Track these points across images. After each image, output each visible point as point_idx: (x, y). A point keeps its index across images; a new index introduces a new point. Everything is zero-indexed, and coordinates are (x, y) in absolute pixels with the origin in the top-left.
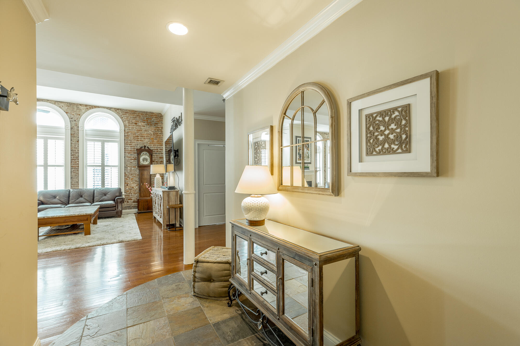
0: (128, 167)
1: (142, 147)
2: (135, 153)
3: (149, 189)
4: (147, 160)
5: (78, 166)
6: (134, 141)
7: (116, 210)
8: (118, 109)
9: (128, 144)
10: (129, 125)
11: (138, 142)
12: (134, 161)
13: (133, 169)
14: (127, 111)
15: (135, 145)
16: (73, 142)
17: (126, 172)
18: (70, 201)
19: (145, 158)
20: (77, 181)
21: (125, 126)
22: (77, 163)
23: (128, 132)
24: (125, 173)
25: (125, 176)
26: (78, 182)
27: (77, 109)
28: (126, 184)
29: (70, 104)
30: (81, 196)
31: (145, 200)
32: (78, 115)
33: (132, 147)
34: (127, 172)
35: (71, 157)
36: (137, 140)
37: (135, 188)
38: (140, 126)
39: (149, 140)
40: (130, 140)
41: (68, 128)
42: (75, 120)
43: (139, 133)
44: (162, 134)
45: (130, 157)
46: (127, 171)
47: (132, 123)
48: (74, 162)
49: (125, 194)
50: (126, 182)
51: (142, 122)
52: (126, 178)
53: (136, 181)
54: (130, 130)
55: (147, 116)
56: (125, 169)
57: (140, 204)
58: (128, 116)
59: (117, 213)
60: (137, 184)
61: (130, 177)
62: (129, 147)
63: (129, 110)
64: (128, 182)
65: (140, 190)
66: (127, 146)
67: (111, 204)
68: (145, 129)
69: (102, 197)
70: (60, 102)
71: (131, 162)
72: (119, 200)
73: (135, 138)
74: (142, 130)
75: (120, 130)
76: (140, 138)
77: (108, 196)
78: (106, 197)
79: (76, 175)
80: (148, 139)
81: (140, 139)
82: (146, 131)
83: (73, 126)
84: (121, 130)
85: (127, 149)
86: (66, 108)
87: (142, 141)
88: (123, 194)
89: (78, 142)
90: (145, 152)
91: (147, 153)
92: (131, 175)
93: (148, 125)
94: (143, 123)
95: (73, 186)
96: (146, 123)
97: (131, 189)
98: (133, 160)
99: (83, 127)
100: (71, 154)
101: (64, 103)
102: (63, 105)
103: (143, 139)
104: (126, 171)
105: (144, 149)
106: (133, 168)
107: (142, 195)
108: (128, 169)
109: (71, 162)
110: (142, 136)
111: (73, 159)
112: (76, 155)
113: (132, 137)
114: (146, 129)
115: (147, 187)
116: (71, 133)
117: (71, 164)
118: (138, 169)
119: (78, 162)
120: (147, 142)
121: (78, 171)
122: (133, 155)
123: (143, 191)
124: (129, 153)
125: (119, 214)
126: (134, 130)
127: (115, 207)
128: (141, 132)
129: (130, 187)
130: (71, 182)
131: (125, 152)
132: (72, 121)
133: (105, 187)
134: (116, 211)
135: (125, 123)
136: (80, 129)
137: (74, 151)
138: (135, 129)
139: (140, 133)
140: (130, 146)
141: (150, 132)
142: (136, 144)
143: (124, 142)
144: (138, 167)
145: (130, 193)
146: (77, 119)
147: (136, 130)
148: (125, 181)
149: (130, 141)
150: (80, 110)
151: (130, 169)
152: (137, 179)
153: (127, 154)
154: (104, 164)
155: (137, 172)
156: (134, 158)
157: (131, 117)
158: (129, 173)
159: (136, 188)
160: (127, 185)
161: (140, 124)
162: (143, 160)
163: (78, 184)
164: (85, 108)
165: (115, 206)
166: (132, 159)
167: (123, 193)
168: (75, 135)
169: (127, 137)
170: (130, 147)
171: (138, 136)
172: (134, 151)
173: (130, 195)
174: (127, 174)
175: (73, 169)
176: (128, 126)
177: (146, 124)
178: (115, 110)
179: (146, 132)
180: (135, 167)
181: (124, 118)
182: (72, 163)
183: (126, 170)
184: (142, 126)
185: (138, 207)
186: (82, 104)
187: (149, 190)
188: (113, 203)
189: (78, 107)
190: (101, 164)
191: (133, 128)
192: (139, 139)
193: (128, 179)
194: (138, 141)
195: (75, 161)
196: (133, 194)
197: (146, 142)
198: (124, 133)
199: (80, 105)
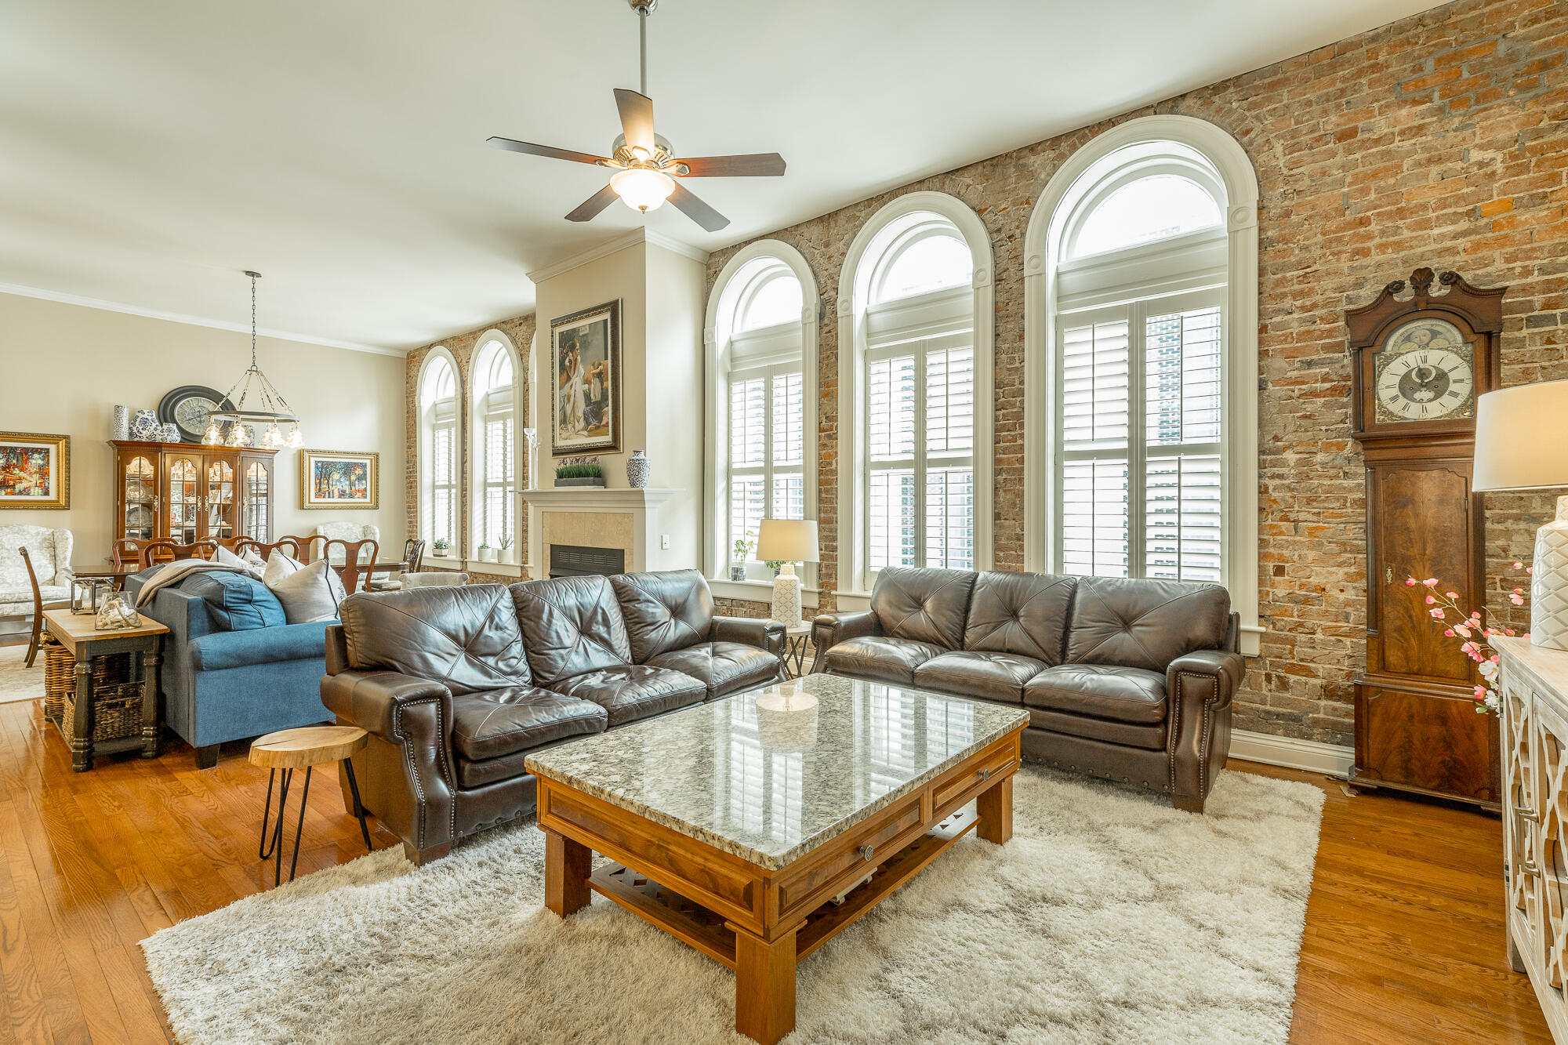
0: (1285, 449)
1: (1398, 286)
2: (1337, 347)
3: (1462, 630)
4: (1439, 383)
5: (1021, 461)
6: (1332, 267)
7: (1164, 749)
8: (1219, 88)
9: (1284, 295)
10: (1297, 164)
11: (1366, 261)
12: (1324, 405)
13: (1324, 465)
14: (1279, 76)
15: (1341, 289)
16: (1005, 341)
17: (1271, 484)
18: (967, 634)
19: (1422, 373)
20: (1018, 531)
21: (1264, 179)
22: (1019, 442)
23: (1287, 214)
24: (1263, 490)
25: (1261, 510)
26: (1020, 538)
27: (1019, 179)
28: (1272, 568)
29: (994, 162)
30: (1014, 615)
31: (1423, 701)
32: (1022, 204)
33: (1314, 306)
34: (1277, 482)
35: (996, 419)
36: (1357, 252)
37: (1336, 593)
38: (1377, 142)
39: (1463, 225)
40: (1299, 265)
41: (982, 280)
42: (1010, 233)
43: (1373, 196)
45: (1303, 383)
46: (1281, 476)
47: (1318, 139)
48: (1010, 441)
49: (1263, 629)
50: (1271, 550)
51: (1404, 104)
52: (1272, 527)
53: (1344, 544)
54: (1299, 192)
55: (1448, 44)
56: (1261, 465)
57: (1376, 723)
58: (1287, 107)
59: (1172, 769)
60: (1353, 569)
61: (1302, 516)
62: (1295, 316)
63: (1298, 62)
64: (1286, 553)
65: (1375, 616)
66: (1278, 312)
67: (1133, 698)
68: (1424, 149)
69: (1108, 632)
70: (957, 170)
71: (1305, 417)
72: (1191, 683)
73: (1339, 240)
74: (1400, 166)
75: (1232, 215)
76: (1383, 233)
77: (1142, 636)
78: (1127, 635)
79: (1014, 503)
80: (1455, 218)
81: (1377, 241)
82: (1440, 160)
83: (1003, 265)
84: (1238, 210)
85: (1276, 327)
86: (980, 188)
87: (1398, 246)
88: (1242, 626)
89: (1021, 337)
90: (1419, 328)
91: (1441, 326)
92: (1309, 501)
93: (1460, 104)
94: (1405, 112)
95: (1002, 554)
96: (1436, 95)
97: (1306, 601)
98: (1320, 401)
99: (1041, 258)
100: (996, 400)
101: (973, 171)
102: (969, 181)
103: (1406, 234)
104: (1272, 477)
105: (1415, 303)
106: (1320, 457)
107: (1394, 657)
108: (1284, 463)
109: (997, 442)
110: (1401, 213)
111: (1004, 428)
112: (1013, 406)
113: (1320, 238)
114: (1438, 143)
115: (1437, 613)
116: (996, 303)
117: (995, 451)
118: (1362, 458)
119: (1022, 436)
120: (1448, 244)
121: (1021, 480)
122: (1321, 363)
123: (1399, 630)
124: (1290, 356)
125: (1188, 778)
126: (1335, 182)
127: (1160, 731)
128: (1392, 181)
129: (1301, 586)
130: (996, 538)
131: (1262, 354)
132: (1000, 243)
133: (1150, 572)
134: (1164, 754)
135: (1262, 158)
136: (1026, 273)
137: (1007, 385)
138: (1337, 174)
139: (1379, 190)
140: (1298, 303)
141: (1476, 155)
142: (1352, 279)
143: (1260, 284)
144: (1360, 448)
145: (1301, 625)
146: (1018, 227)
147: (1348, 180)
148: (1262, 543)
149: (1301, 272)
150: (1032, 175)
151: (1301, 463)
152: (1356, 535)
153: (1279, 362)
154: (1144, 440)
155: (1357, 481)
156: (1327, 385)
157: (1309, 103)
158: (1293, 490)
159: (1342, 597)
160: (1280, 571)
161: (1382, 125)
162: (1407, 387)
163: (1022, 547)
164: (1052, 154)
165: (1165, 721)
166: (1314, 394)
167: (1249, 623)
168: (1012, 308)
169: (1280, 246)
170: (1304, 309)
171: (1363, 222)
172: (1330, 333)
173: (1303, 638)
174: (1275, 495)
175: (1005, 476)
176: (1285, 171)
177: (1441, 110)
178: (1199, 102)
179: (1435, 170)
180: (1341, 447)
181: (1258, 127)
182: (1002, 444)
183: (1269, 471)
184: (1402, 133)
185: (1358, 736)
186: (1040, 143)
187: (1459, 640)
188: (1151, 697)
189: (1024, 165)
190: (1125, 445)
191: (1324, 174)
192: (1369, 237)
193: (1281, 533)
194: (1365, 253)
195: (1013, 433)
196: (1319, 636)
197: (1433, 246)
198: (1260, 229)
199: (1032, 149)
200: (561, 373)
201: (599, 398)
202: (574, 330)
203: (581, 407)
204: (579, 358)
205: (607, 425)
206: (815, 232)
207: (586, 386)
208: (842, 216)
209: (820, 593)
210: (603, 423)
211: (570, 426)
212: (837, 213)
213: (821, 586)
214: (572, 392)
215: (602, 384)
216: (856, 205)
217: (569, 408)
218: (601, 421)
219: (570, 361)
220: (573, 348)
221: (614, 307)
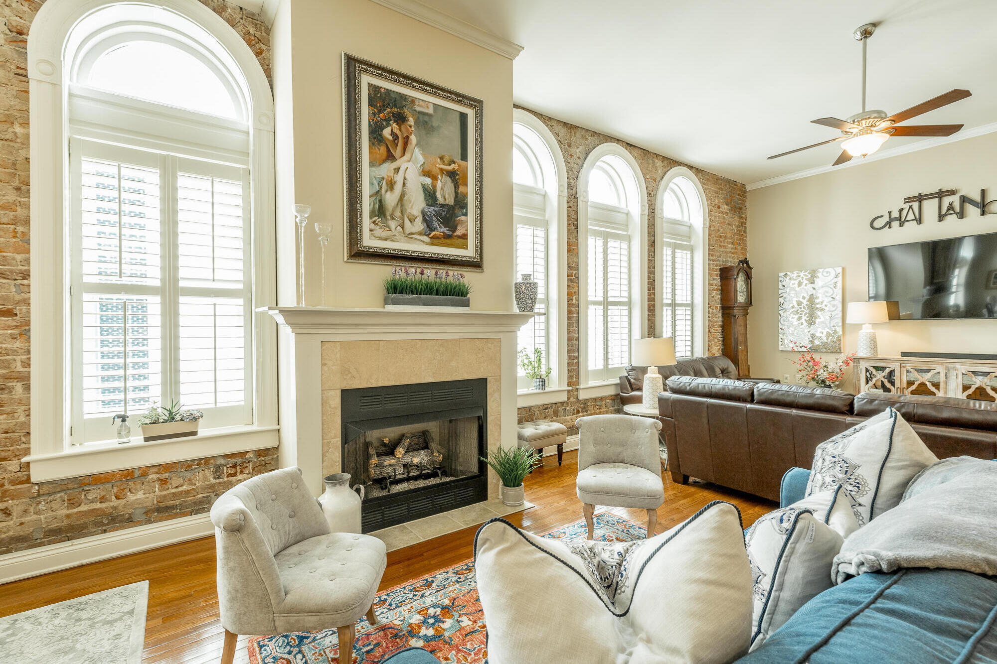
0: (710, 307)
2: (717, 275)
4: (743, 291)
5: (655, 306)
6: (717, 248)
8: (699, 171)
11: (721, 249)
12: (716, 293)
13: (715, 313)
14: (708, 177)
15: (718, 256)
22: (653, 296)
23: (710, 227)
24: (708, 321)
25: (708, 328)
27: (653, 167)
29: (645, 152)
32: (654, 180)
33: (714, 260)
36: (720, 246)
38: (723, 213)
39: (732, 246)
40: (712, 245)
41: (644, 211)
42: (650, 192)
44: (745, 232)
45: (713, 286)
47: (715, 205)
51: (726, 204)
53: (718, 339)
54: (712, 221)
55: (730, 191)
56: (708, 313)
58: (712, 189)
60: (719, 348)
61: (712, 330)
62: (711, 262)
64: (709, 343)
70: (632, 145)
71: (713, 297)
73: (718, 241)
74: (725, 223)
76: (724, 242)
80: (731, 243)
82: (730, 225)
84: (705, 220)
87: (725, 247)
89: (653, 245)
91: (744, 275)
92: (713, 325)
93: (732, 210)
94: (726, 206)
96: (729, 205)
99: (662, 210)
103: (726, 244)
106: (714, 311)
110: (725, 237)
113: (715, 238)
114: (729, 219)
117: (647, 300)
119: (654, 294)
120: (731, 250)
121: (654, 315)
122: (715, 279)
131: (708, 273)
135: (707, 203)
136: (656, 214)
138: (718, 219)
139: (723, 228)
140: (712, 258)
141: (734, 227)
143: (708, 249)
146: (653, 191)
147: (719, 222)
148: (707, 340)
149: (713, 248)
150: (657, 168)
151: (712, 312)
152: (720, 336)
154: (675, 300)
155: (719, 319)
156: (716, 287)
158: (711, 322)
161: (723, 208)
164: (663, 164)
166: (714, 290)
171: (721, 237)
172: (716, 270)
177: (730, 210)
178: (695, 173)
180: (718, 307)
181: (708, 192)
186: (659, 155)
189: (654, 161)
190: (671, 302)
191: (716, 217)
192: (721, 242)
193: (709, 336)
198: (708, 229)
199: (657, 155)
200: (372, 144)
201: (450, 201)
202: (403, 97)
203: (417, 204)
204: (413, 138)
205: (464, 237)
206: (563, 131)
207: (428, 181)
208: (578, 131)
209: (569, 391)
210: (459, 232)
211: (393, 224)
212: (576, 127)
213: (569, 384)
214: (399, 178)
215: (456, 187)
216: (587, 130)
217: (391, 199)
218: (454, 229)
219: (395, 136)
220: (401, 119)
221: (476, 104)
